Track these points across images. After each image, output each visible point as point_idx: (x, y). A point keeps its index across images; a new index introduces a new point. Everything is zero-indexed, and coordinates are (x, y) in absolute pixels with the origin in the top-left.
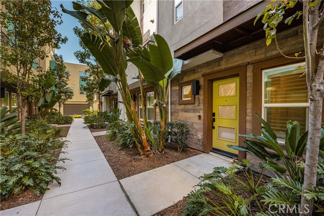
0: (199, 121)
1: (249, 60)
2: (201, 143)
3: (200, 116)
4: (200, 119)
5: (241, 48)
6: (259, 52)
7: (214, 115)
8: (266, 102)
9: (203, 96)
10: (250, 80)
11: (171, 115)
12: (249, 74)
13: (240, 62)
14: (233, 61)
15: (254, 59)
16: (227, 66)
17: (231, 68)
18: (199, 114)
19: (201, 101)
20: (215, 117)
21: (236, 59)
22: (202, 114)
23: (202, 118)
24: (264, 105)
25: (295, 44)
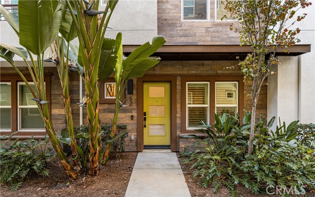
0: (132, 122)
1: (179, 73)
2: (134, 144)
3: (132, 116)
4: (132, 119)
5: (173, 62)
6: (184, 69)
7: (145, 114)
8: (189, 104)
9: (136, 96)
10: (179, 87)
11: (83, 118)
12: (178, 83)
13: (172, 72)
14: (167, 70)
15: (182, 73)
16: (161, 73)
17: (166, 75)
18: (132, 114)
19: (133, 101)
20: (147, 117)
21: (169, 69)
22: (135, 114)
23: (135, 118)
24: (188, 106)
25: (203, 70)
